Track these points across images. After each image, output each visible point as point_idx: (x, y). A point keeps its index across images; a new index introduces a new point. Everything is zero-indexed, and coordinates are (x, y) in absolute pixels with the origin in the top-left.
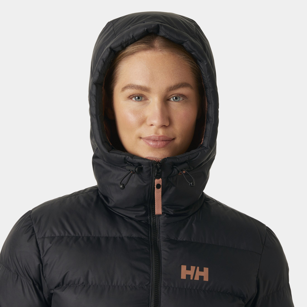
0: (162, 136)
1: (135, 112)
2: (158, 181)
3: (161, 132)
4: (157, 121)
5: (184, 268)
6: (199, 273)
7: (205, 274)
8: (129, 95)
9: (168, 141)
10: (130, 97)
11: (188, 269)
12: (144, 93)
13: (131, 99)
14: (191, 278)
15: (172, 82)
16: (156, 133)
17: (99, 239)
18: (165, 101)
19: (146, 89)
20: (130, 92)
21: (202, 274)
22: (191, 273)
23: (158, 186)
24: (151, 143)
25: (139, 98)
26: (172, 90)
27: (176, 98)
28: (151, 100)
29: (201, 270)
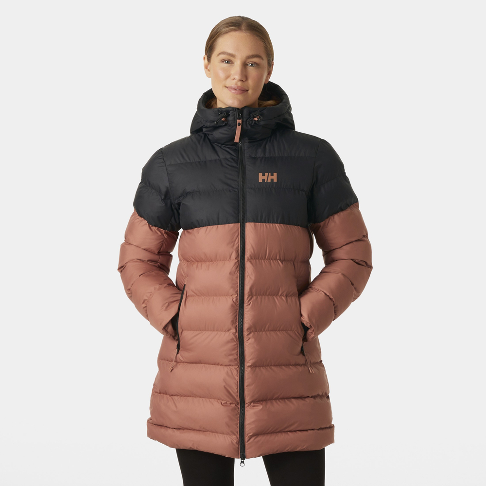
0: (240, 87)
1: (224, 70)
2: (239, 121)
3: (239, 84)
4: (237, 77)
5: (260, 174)
6: (270, 177)
7: (275, 177)
8: (222, 59)
9: (244, 91)
10: (223, 61)
11: (264, 175)
12: (231, 58)
13: (223, 62)
14: (266, 181)
15: (250, 54)
16: (236, 84)
17: (205, 162)
18: (245, 65)
19: (233, 56)
20: (222, 57)
21: (272, 177)
22: (265, 177)
23: (239, 124)
24: (233, 91)
25: (228, 62)
26: (250, 58)
27: (252, 65)
28: (235, 63)
29: (272, 175)
